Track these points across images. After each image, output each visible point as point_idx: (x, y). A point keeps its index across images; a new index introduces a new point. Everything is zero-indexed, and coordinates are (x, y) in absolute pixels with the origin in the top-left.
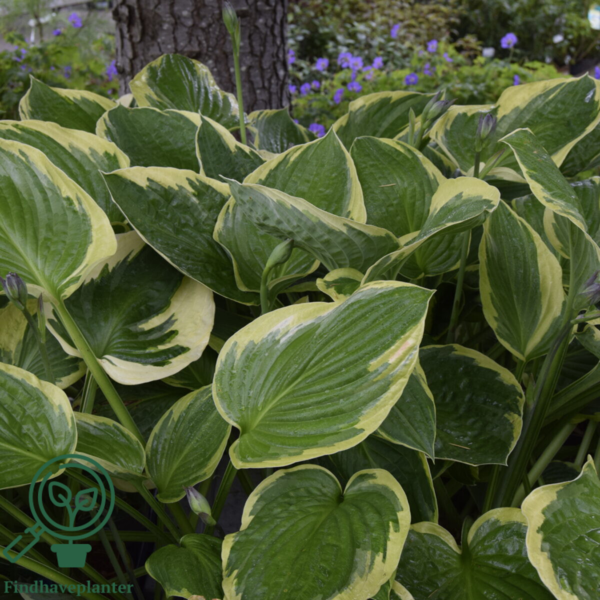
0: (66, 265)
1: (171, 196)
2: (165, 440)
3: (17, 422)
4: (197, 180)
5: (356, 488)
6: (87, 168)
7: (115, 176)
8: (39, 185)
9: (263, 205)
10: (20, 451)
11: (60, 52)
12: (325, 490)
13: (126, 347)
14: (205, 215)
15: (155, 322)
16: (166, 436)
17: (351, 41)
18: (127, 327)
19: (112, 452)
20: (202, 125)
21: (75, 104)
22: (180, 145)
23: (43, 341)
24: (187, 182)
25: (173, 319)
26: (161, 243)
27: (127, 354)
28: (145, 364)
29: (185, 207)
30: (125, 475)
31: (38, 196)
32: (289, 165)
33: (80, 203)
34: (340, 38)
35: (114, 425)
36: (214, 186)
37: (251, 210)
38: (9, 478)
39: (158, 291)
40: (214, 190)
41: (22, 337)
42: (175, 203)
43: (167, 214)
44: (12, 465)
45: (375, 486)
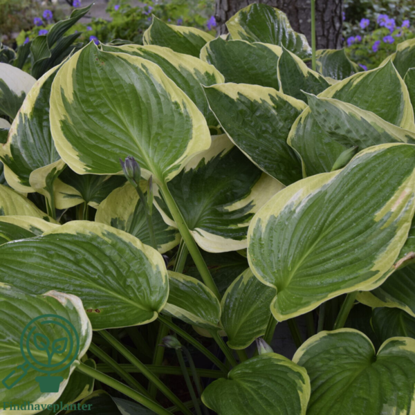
0: (171, 155)
1: (256, 108)
2: (236, 299)
3: (123, 276)
4: (277, 96)
5: (387, 351)
6: (191, 84)
7: (213, 89)
8: (154, 91)
9: (336, 116)
10: (124, 298)
11: (175, 8)
12: (361, 350)
13: (212, 223)
14: (281, 124)
15: (238, 205)
16: (236, 296)
17: (384, 9)
18: (215, 207)
19: (196, 305)
20: (283, 54)
21: (184, 37)
22: (263, 70)
23: (150, 213)
24: (269, 97)
25: (252, 204)
26: (246, 145)
27: (212, 228)
28: (227, 237)
29: (267, 117)
30: (205, 325)
31: (153, 100)
32: (352, 88)
33: (185, 107)
34: (376, 7)
35: (198, 284)
36: (290, 102)
37: (325, 121)
38: (113, 320)
39: (241, 181)
40: (290, 105)
41: (134, 211)
42: (258, 114)
43: (252, 122)
44: (117, 310)
45: (404, 351)
